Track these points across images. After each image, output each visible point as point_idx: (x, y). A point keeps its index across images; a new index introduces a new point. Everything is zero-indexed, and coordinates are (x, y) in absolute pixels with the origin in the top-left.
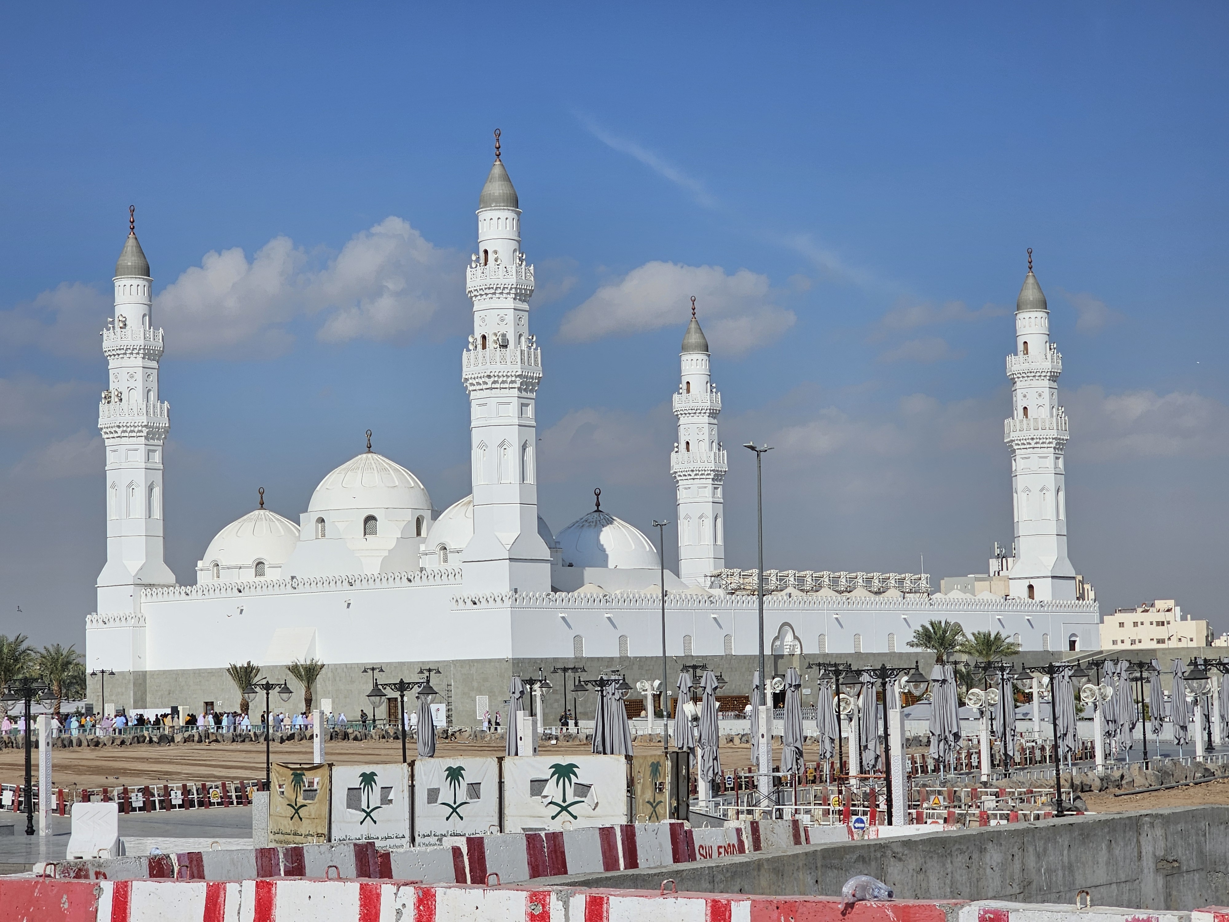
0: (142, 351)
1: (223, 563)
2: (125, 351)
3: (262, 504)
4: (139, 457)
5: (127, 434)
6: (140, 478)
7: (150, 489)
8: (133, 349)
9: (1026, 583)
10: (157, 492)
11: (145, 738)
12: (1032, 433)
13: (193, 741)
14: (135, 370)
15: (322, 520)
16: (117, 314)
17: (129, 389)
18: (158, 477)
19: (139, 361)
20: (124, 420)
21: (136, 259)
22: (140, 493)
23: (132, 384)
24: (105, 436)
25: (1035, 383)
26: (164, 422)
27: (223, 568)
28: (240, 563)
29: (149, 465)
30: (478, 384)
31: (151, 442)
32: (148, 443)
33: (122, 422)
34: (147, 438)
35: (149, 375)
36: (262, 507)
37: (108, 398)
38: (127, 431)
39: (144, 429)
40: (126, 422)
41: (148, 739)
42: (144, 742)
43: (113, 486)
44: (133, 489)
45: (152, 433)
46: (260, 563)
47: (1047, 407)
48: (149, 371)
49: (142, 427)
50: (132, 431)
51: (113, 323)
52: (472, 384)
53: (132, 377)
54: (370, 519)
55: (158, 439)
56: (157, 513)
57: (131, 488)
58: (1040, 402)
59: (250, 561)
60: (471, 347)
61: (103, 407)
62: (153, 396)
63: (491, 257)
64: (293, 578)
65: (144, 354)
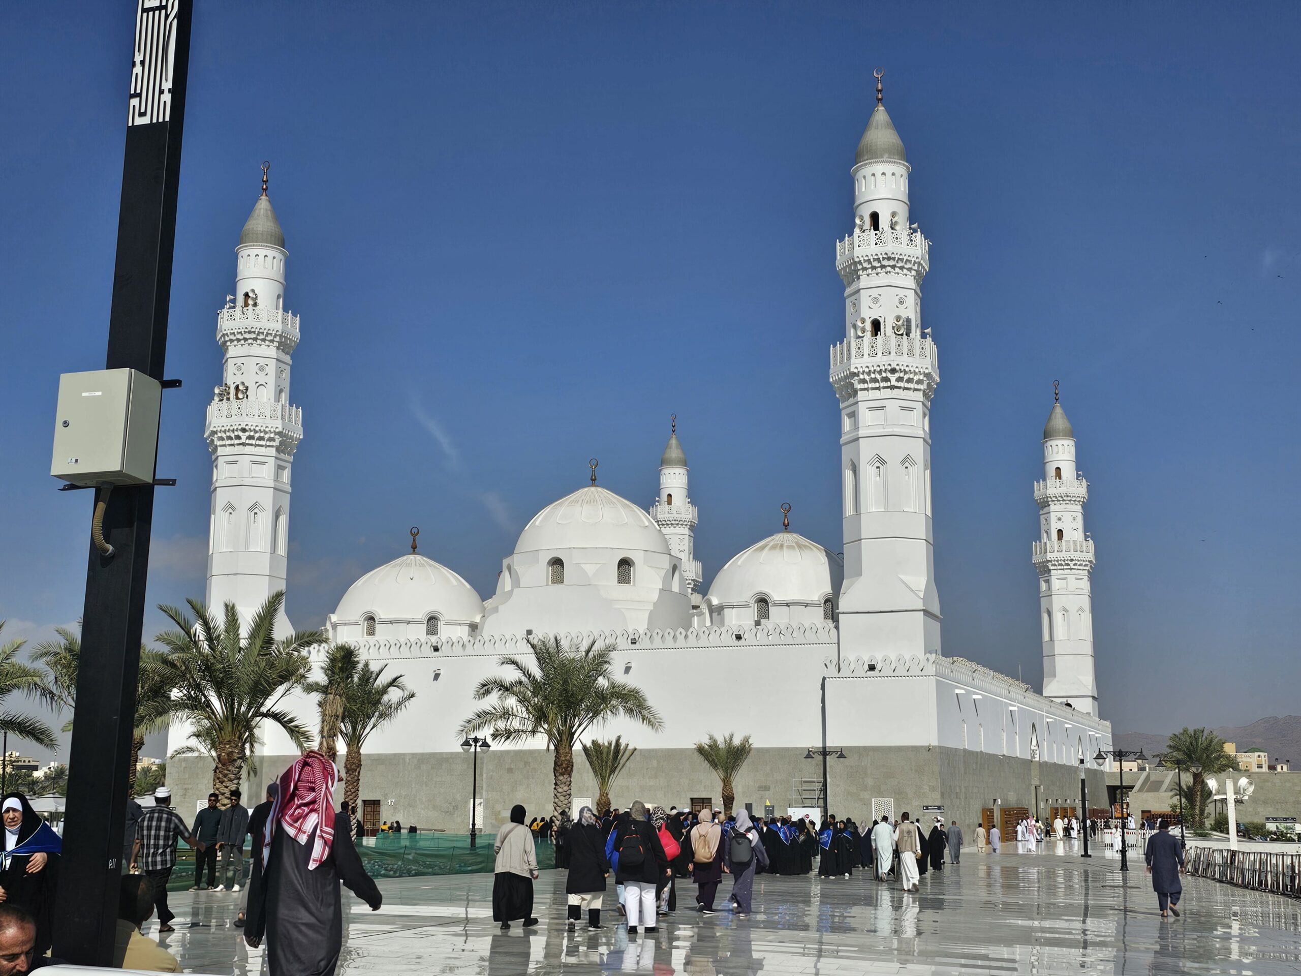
0: (277, 339)
1: (381, 614)
2: (256, 337)
3: (414, 547)
4: (266, 473)
5: (253, 442)
7: (276, 516)
8: (267, 334)
10: (283, 520)
14: (267, 361)
15: (557, 562)
17: (258, 384)
18: (286, 501)
19: (272, 351)
20: (252, 422)
21: (272, 225)
22: (265, 519)
23: (262, 379)
26: (299, 432)
27: (382, 622)
28: (408, 616)
29: (278, 485)
31: (282, 456)
32: (279, 456)
33: (250, 424)
34: (278, 450)
35: (282, 371)
36: (414, 551)
37: (225, 395)
38: (255, 437)
39: (277, 436)
40: (255, 424)
44: (256, 513)
45: (284, 445)
46: (432, 621)
48: (283, 366)
49: (276, 433)
50: (260, 439)
51: (234, 301)
53: (262, 369)
55: (289, 454)
56: (282, 549)
57: (253, 512)
59: (421, 614)
61: (216, 406)
62: (284, 397)
63: (884, 223)
65: (280, 343)
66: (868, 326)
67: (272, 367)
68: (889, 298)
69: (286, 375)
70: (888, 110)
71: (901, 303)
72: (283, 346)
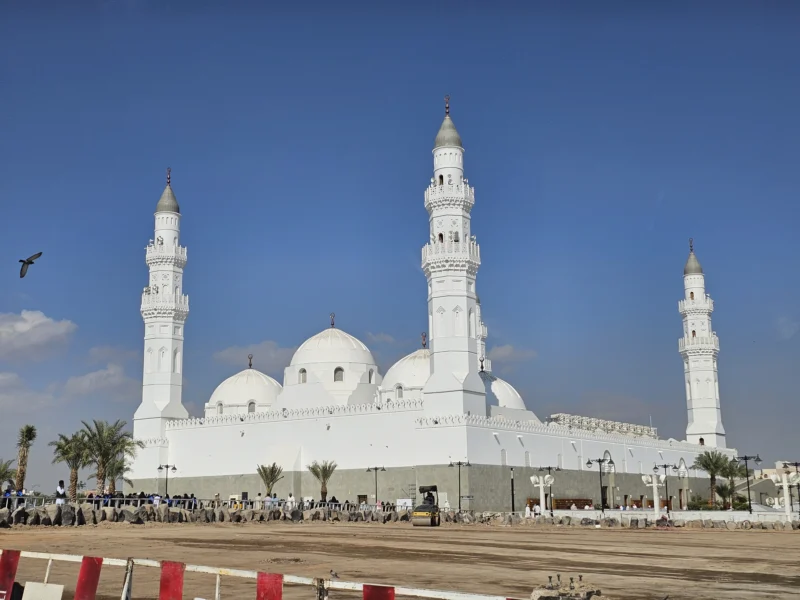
0: (173, 261)
2: (162, 260)
3: (250, 365)
4: (168, 331)
6: (169, 345)
7: (175, 353)
9: (699, 437)
10: (179, 356)
11: (280, 514)
12: (700, 346)
13: (319, 518)
14: (168, 273)
15: (304, 371)
16: (157, 236)
17: (164, 285)
18: (180, 345)
19: (171, 267)
20: (159, 305)
21: (171, 201)
22: (169, 355)
23: (165, 282)
24: (145, 317)
25: (700, 316)
26: (186, 308)
27: (226, 407)
28: (236, 403)
29: (175, 337)
30: (438, 267)
31: (177, 321)
32: (174, 321)
33: (158, 307)
34: (174, 318)
35: (177, 277)
36: (251, 367)
37: (148, 292)
38: (162, 313)
39: (173, 312)
41: (282, 515)
42: (278, 518)
43: (149, 350)
45: (178, 315)
46: (252, 404)
47: (707, 331)
48: (177, 275)
49: (172, 310)
50: (164, 313)
51: (153, 243)
52: (433, 267)
53: (165, 277)
54: (339, 370)
55: (182, 319)
56: (179, 370)
57: (162, 352)
58: (703, 327)
59: (246, 401)
60: (432, 242)
61: (145, 297)
62: (179, 290)
63: (446, 179)
64: (284, 409)
65: (175, 263)
66: (437, 237)
67: (171, 276)
68: (447, 221)
69: (180, 278)
70: (452, 119)
71: (454, 223)
72: (177, 263)
